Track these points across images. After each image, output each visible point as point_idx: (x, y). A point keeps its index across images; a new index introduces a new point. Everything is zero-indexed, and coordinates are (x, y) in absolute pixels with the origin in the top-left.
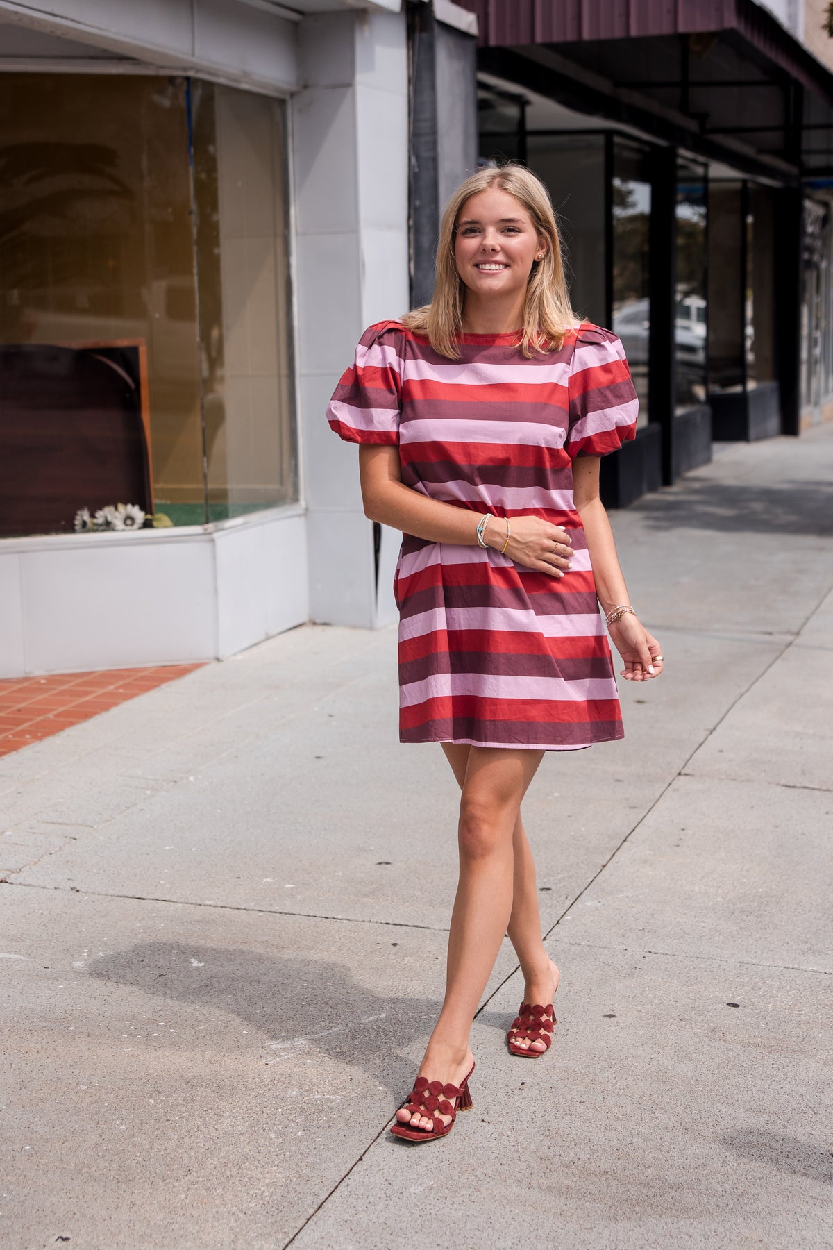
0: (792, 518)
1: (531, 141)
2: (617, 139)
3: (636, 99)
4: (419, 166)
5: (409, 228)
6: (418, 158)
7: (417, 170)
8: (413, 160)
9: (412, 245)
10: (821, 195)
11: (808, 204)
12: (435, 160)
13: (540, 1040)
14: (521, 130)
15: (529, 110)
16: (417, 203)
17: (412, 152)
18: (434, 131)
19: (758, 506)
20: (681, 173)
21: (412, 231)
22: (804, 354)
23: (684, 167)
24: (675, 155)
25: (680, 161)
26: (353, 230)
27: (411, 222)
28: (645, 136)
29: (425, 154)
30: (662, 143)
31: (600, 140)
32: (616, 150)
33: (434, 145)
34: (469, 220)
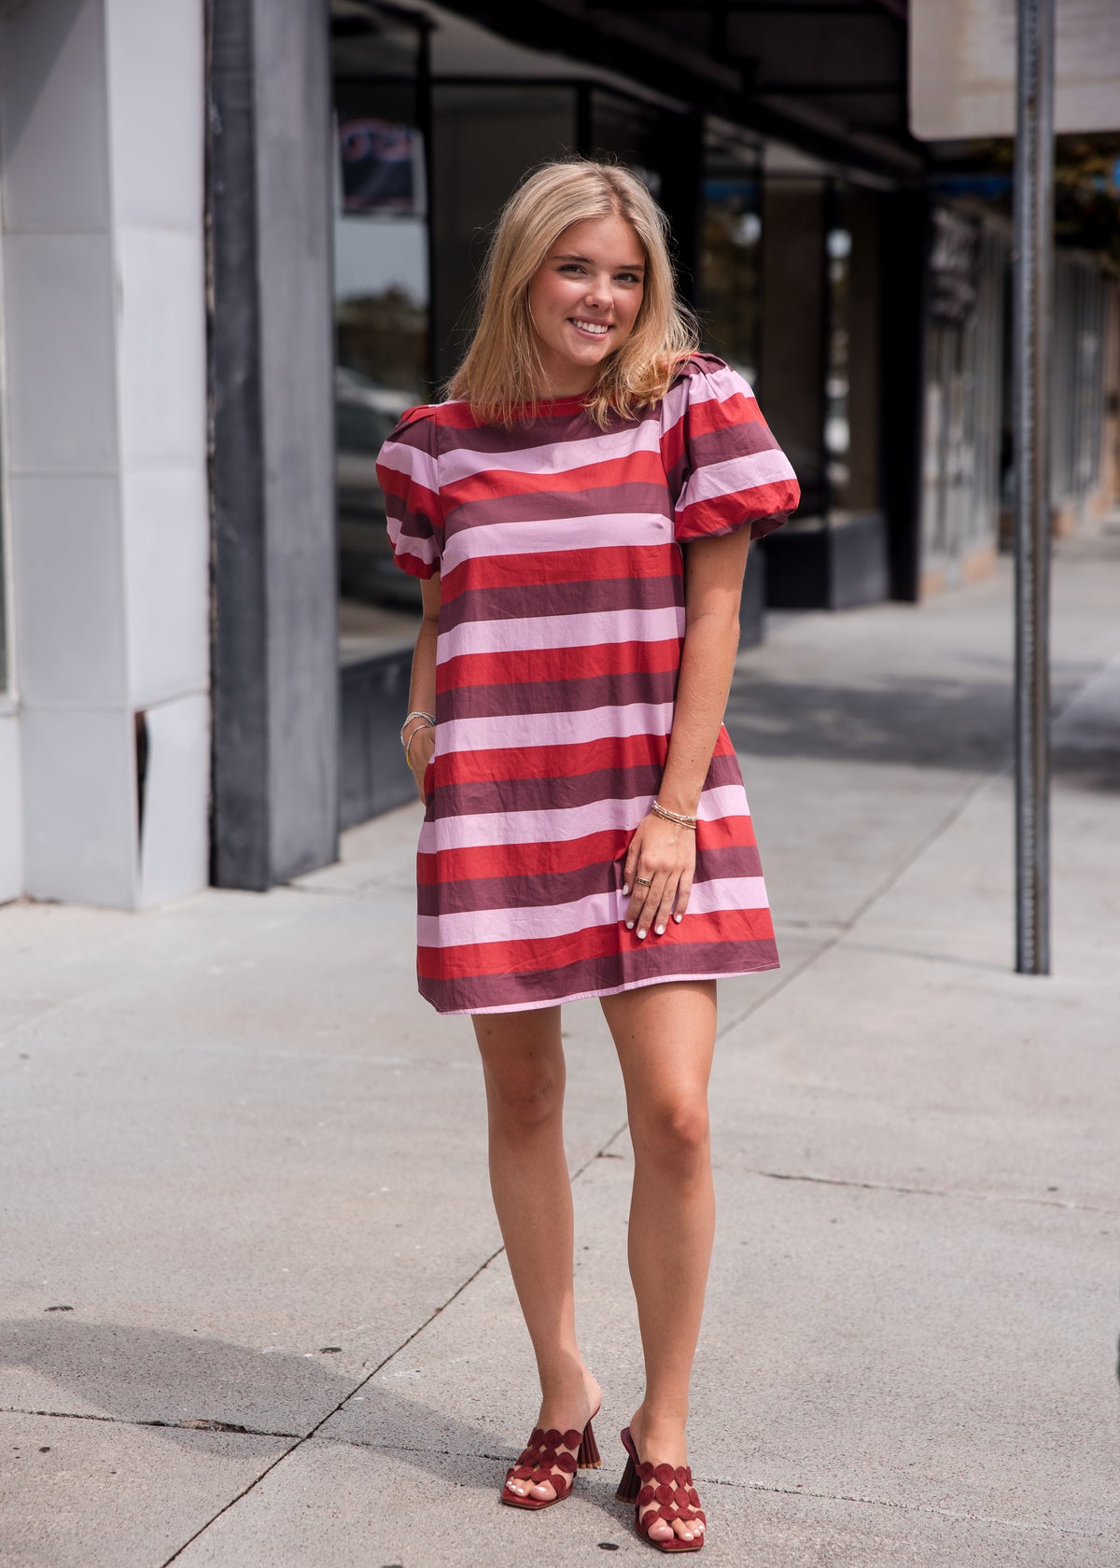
0: (878, 737)
1: (440, 96)
2: (598, 98)
3: (626, 28)
4: (223, 123)
5: (206, 230)
6: (221, 109)
7: (219, 130)
8: (213, 112)
9: (212, 258)
10: (967, 205)
11: (944, 219)
12: (249, 115)
13: (547, 1483)
14: (424, 75)
15: (436, 40)
16: (220, 187)
17: (211, 100)
18: (247, 64)
19: (826, 718)
20: (712, 161)
21: (211, 235)
22: (931, 468)
23: (719, 150)
24: (700, 129)
25: (711, 140)
26: (100, 227)
27: (210, 220)
28: (648, 94)
29: (233, 102)
30: (678, 106)
31: (568, 96)
32: (598, 116)
33: (248, 87)
34: (577, 255)
